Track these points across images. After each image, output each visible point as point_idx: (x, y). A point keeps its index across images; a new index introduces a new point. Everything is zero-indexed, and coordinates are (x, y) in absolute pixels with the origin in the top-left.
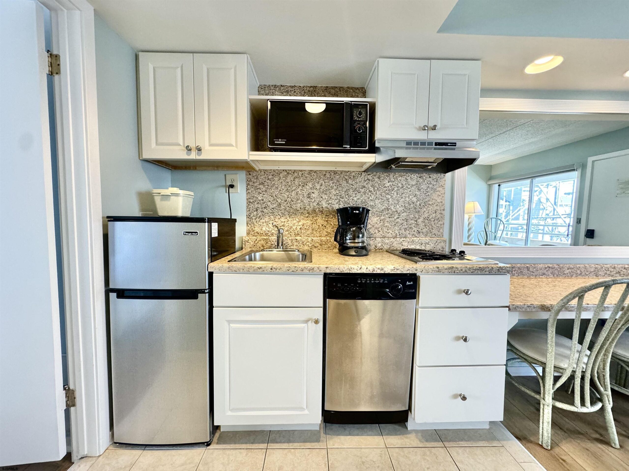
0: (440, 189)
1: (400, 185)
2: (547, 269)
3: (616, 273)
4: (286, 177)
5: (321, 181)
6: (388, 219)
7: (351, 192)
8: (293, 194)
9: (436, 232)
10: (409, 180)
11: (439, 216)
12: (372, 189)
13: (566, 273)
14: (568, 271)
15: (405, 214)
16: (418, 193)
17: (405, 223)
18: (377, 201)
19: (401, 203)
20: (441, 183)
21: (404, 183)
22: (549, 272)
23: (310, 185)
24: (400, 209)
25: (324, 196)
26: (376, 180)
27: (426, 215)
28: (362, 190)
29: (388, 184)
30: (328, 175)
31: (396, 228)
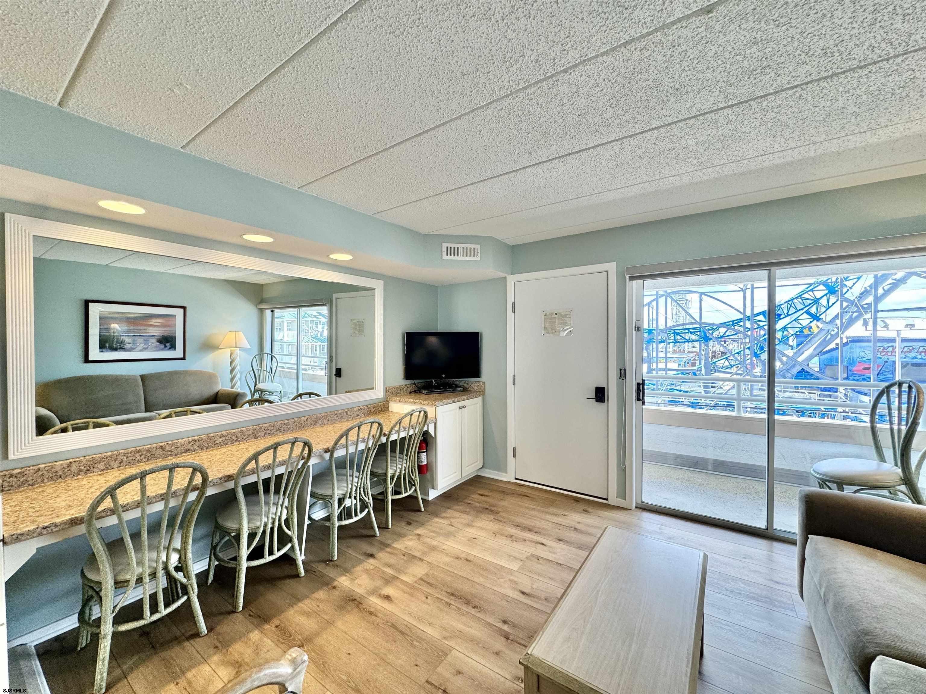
2: (192, 443)
3: (277, 431)
13: (218, 442)
14: (221, 440)
22: (196, 447)
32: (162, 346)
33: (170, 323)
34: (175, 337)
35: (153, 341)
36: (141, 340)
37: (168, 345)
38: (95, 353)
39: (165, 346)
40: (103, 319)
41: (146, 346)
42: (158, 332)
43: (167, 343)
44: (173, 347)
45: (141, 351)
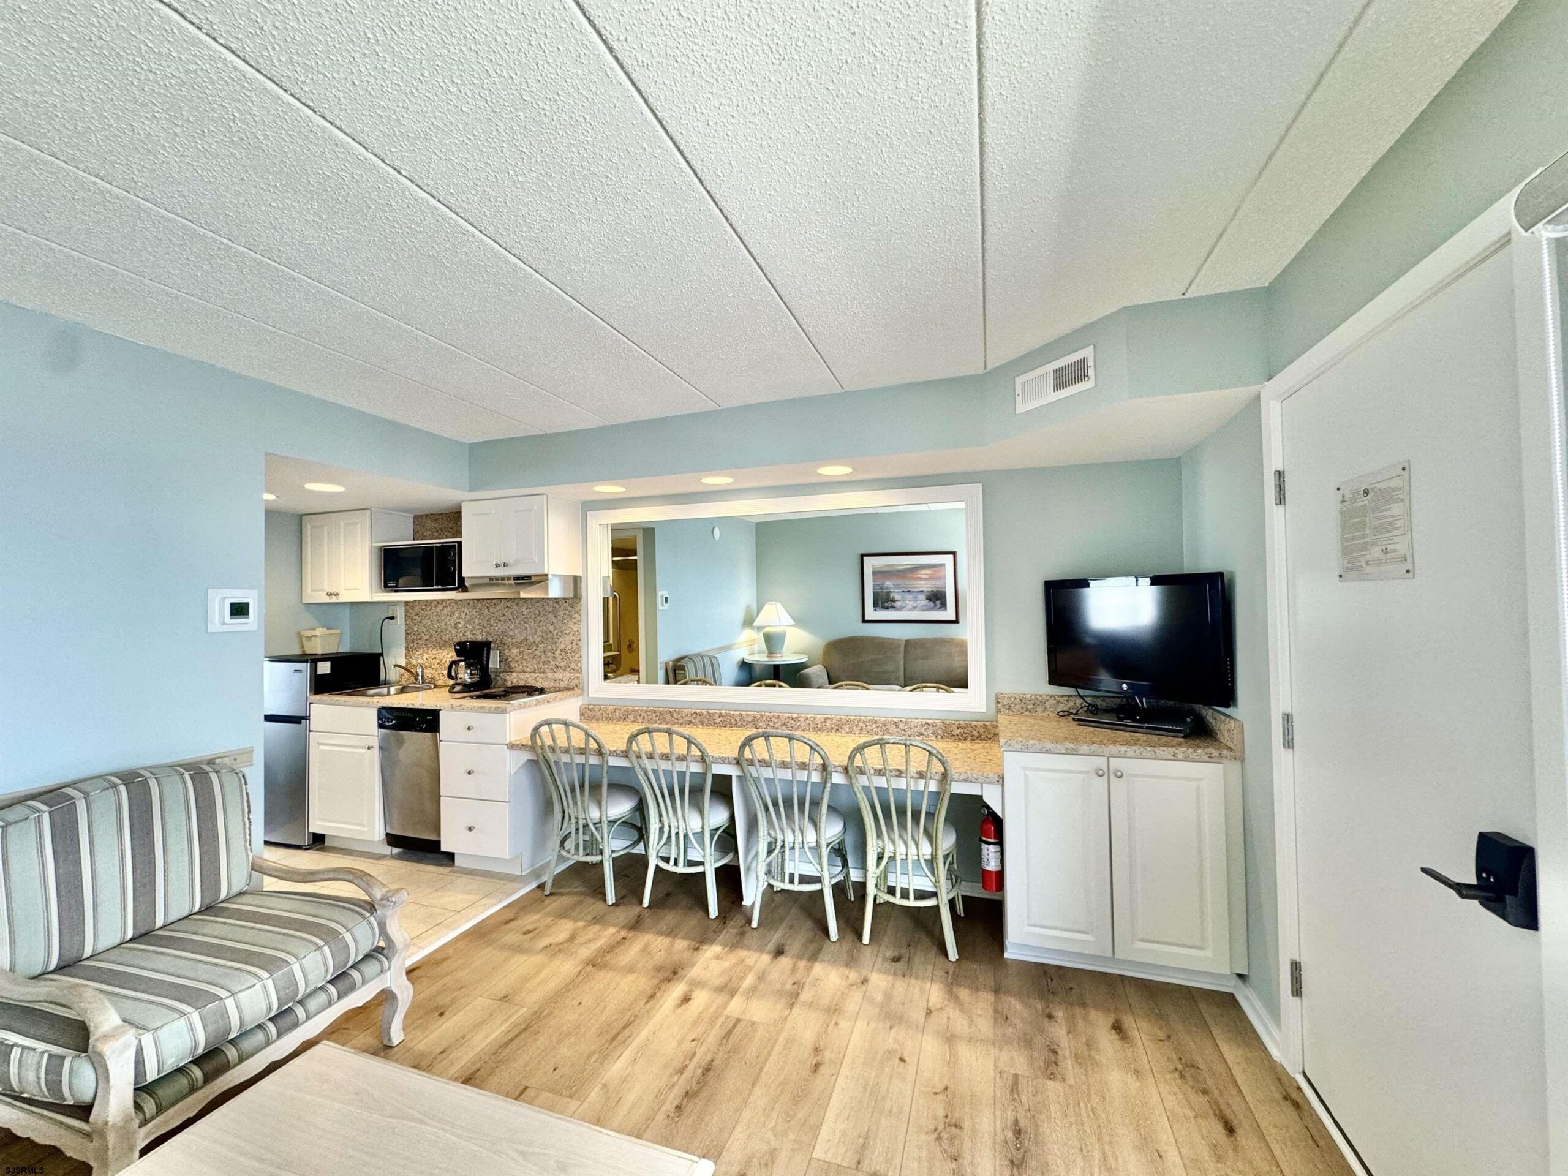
0: (577, 615)
1: (537, 612)
4: (436, 606)
5: (466, 611)
6: (526, 651)
7: (492, 622)
8: (443, 624)
9: (575, 667)
10: (546, 607)
11: (575, 647)
12: (511, 617)
15: (542, 645)
16: (555, 621)
17: (543, 656)
18: (517, 631)
19: (539, 633)
20: (577, 609)
21: (541, 609)
23: (457, 614)
24: (538, 640)
25: (470, 627)
26: (515, 607)
27: (563, 647)
28: (502, 619)
29: (526, 612)
30: (471, 603)
31: (535, 661)
32: (932, 604)
33: (938, 574)
34: (945, 593)
35: (922, 597)
36: (909, 597)
37: (938, 602)
38: (871, 614)
39: (935, 605)
40: (877, 573)
41: (915, 605)
42: (927, 587)
43: (937, 600)
44: (944, 605)
45: (910, 610)
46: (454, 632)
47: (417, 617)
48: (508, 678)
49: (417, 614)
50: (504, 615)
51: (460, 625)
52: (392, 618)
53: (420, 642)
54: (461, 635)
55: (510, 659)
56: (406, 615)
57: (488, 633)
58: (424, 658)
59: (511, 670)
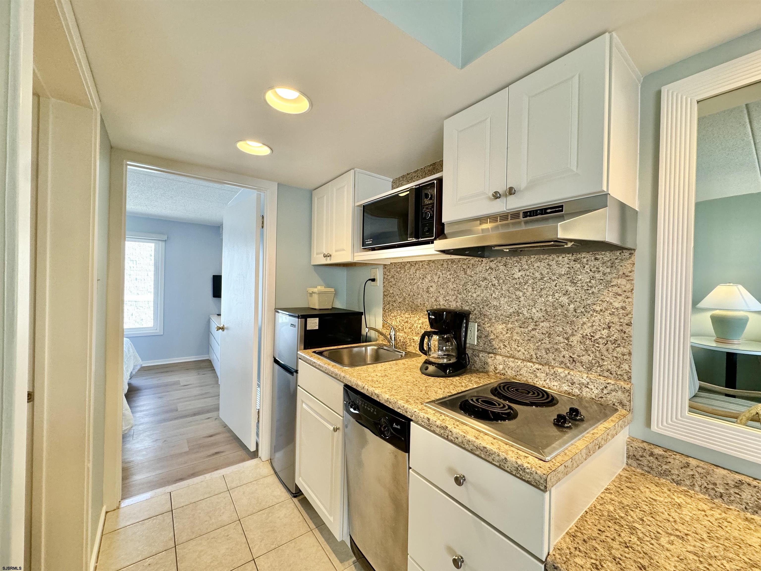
0: (622, 281)
1: (537, 275)
5: (439, 273)
6: (518, 330)
7: (469, 286)
8: (414, 288)
9: (613, 368)
10: (554, 266)
11: (617, 336)
12: (496, 282)
15: (546, 324)
16: (571, 289)
17: (547, 340)
19: (538, 306)
21: (545, 271)
23: (429, 277)
24: (537, 315)
25: (442, 291)
26: (502, 268)
27: (588, 331)
29: (518, 275)
31: (532, 345)
46: (425, 296)
47: (392, 280)
48: (489, 360)
49: (393, 277)
50: (485, 279)
51: (431, 289)
52: (373, 280)
53: (395, 304)
54: (433, 300)
55: (492, 337)
56: (384, 278)
57: (463, 299)
58: (398, 320)
59: (494, 352)
